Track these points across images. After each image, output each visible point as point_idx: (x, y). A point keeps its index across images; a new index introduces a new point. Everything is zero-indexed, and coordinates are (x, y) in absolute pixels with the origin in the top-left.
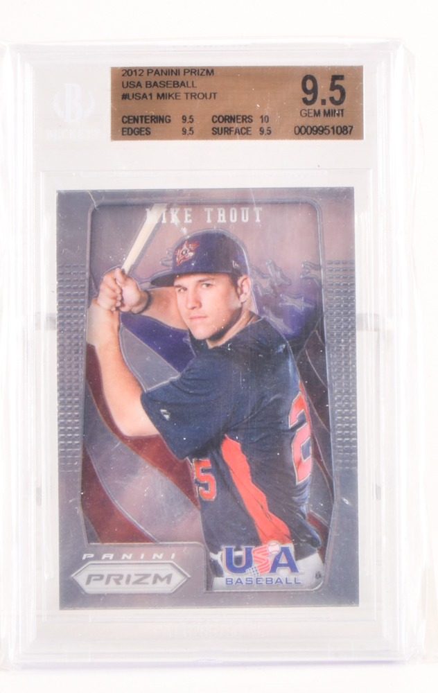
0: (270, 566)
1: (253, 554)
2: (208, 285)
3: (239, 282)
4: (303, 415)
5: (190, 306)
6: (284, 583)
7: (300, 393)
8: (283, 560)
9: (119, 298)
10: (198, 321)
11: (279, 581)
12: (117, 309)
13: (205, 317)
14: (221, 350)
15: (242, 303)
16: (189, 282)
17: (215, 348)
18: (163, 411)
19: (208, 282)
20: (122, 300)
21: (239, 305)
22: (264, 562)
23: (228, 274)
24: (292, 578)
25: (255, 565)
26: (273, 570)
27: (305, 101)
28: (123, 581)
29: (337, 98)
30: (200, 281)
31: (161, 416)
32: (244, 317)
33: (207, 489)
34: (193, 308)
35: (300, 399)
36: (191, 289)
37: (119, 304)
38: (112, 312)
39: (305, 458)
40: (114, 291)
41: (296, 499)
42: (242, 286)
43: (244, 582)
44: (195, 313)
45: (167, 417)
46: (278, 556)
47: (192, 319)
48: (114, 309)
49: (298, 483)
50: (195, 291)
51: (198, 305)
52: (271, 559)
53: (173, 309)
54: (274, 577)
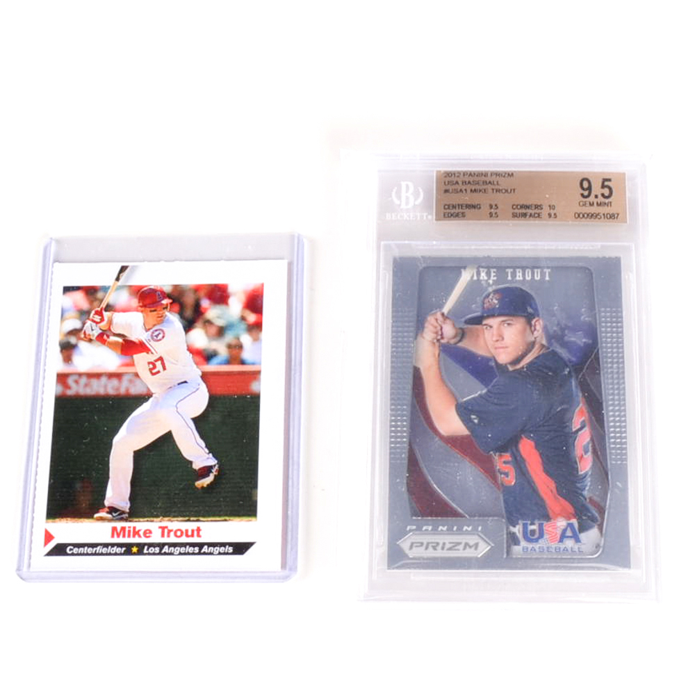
0: (559, 537)
1: (544, 528)
2: (509, 324)
3: (533, 322)
4: (584, 421)
5: (495, 339)
6: (570, 550)
7: (581, 405)
8: (569, 533)
9: (440, 333)
10: (501, 350)
11: (566, 550)
12: (438, 340)
13: (507, 347)
14: (519, 372)
15: (535, 338)
16: (494, 322)
17: (514, 371)
18: (473, 417)
19: (508, 322)
20: (442, 335)
21: (533, 339)
22: (553, 534)
23: (525, 316)
24: (576, 547)
25: (546, 536)
26: (561, 541)
27: (582, 195)
28: (439, 547)
29: (607, 194)
30: (503, 321)
31: (471, 421)
32: (537, 346)
33: (507, 476)
34: (497, 341)
35: (581, 408)
36: (495, 326)
37: (439, 337)
38: (434, 343)
39: (585, 454)
40: (436, 327)
41: (579, 485)
42: (535, 325)
43: (537, 550)
44: (498, 344)
45: (476, 421)
46: (564, 531)
47: (496, 348)
48: (435, 341)
49: (580, 473)
50: (499, 328)
51: (501, 339)
52: (559, 532)
53: (481, 342)
54: (562, 546)
